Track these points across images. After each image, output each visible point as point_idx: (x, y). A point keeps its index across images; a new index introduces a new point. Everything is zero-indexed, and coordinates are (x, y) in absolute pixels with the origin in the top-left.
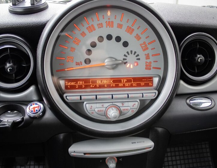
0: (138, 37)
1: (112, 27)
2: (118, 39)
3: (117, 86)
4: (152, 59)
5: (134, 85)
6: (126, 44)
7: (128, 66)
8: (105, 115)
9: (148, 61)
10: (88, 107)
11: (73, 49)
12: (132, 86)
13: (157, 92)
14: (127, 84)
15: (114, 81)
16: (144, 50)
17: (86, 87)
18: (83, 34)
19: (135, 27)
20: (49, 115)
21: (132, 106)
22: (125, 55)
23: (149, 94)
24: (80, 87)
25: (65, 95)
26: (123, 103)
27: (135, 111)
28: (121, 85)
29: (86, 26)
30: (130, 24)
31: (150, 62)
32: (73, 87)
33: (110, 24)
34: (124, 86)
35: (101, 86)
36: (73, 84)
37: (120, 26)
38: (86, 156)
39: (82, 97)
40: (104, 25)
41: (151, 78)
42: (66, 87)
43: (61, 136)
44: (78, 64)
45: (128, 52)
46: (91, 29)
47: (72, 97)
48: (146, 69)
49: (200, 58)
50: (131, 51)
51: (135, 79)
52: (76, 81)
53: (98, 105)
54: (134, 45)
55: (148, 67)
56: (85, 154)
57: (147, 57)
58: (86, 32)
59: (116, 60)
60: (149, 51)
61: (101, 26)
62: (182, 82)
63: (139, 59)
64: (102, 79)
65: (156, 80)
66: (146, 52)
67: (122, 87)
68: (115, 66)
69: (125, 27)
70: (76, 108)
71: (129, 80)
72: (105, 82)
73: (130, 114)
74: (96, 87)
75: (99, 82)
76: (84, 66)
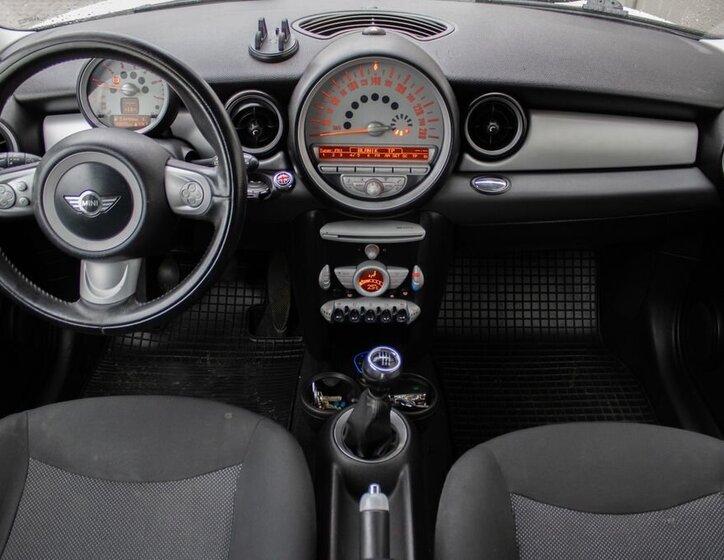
0: (411, 98)
1: (379, 84)
2: (386, 100)
3: (382, 157)
4: (428, 125)
5: (404, 156)
6: (395, 106)
7: (397, 133)
8: (365, 190)
9: (423, 127)
10: (345, 180)
11: (330, 111)
12: (401, 157)
13: (429, 168)
14: (395, 155)
15: (379, 151)
16: (418, 114)
17: (346, 156)
18: (344, 93)
19: (407, 85)
20: (300, 188)
21: (396, 183)
22: (394, 120)
23: (419, 169)
24: (337, 155)
25: (319, 166)
26: (386, 178)
27: (401, 189)
28: (387, 155)
29: (347, 82)
30: (401, 81)
31: (426, 130)
32: (329, 156)
33: (377, 81)
34: (391, 157)
35: (364, 156)
36: (329, 151)
37: (388, 83)
38: (341, 239)
39: (340, 169)
40: (369, 82)
41: (427, 149)
42: (321, 155)
43: (312, 214)
44: (336, 128)
45: (397, 117)
46: (353, 86)
47: (328, 168)
48: (420, 137)
49: (493, 126)
50: (402, 115)
51: (406, 150)
52: (333, 148)
53: (357, 179)
54: (406, 107)
55: (422, 135)
56: (339, 236)
57: (422, 122)
58: (347, 90)
59: (382, 125)
60: (425, 116)
61: (365, 82)
62: (468, 157)
63: (410, 125)
64: (364, 148)
65: (432, 152)
66: (421, 116)
67: (388, 158)
68: (379, 134)
69: (395, 85)
70: (333, 180)
71: (397, 151)
72: (368, 151)
73: (394, 191)
74: (356, 157)
75: (360, 151)
76: (343, 131)
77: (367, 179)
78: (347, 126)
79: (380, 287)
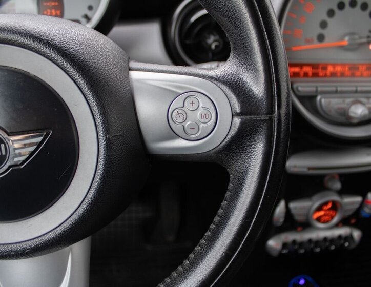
2: (364, 7)
3: (353, 75)
7: (370, 47)
8: (346, 114)
14: (365, 73)
15: (350, 68)
17: (315, 75)
24: (306, 75)
28: (358, 73)
34: (362, 76)
35: (333, 75)
38: (311, 172)
39: (319, 89)
44: (308, 41)
47: (305, 87)
52: (301, 66)
53: (337, 100)
56: (310, 169)
64: (334, 65)
67: (359, 76)
72: (339, 69)
74: (326, 76)
75: (330, 69)
76: (317, 44)
77: (348, 100)
78: (321, 38)
79: (332, 217)
